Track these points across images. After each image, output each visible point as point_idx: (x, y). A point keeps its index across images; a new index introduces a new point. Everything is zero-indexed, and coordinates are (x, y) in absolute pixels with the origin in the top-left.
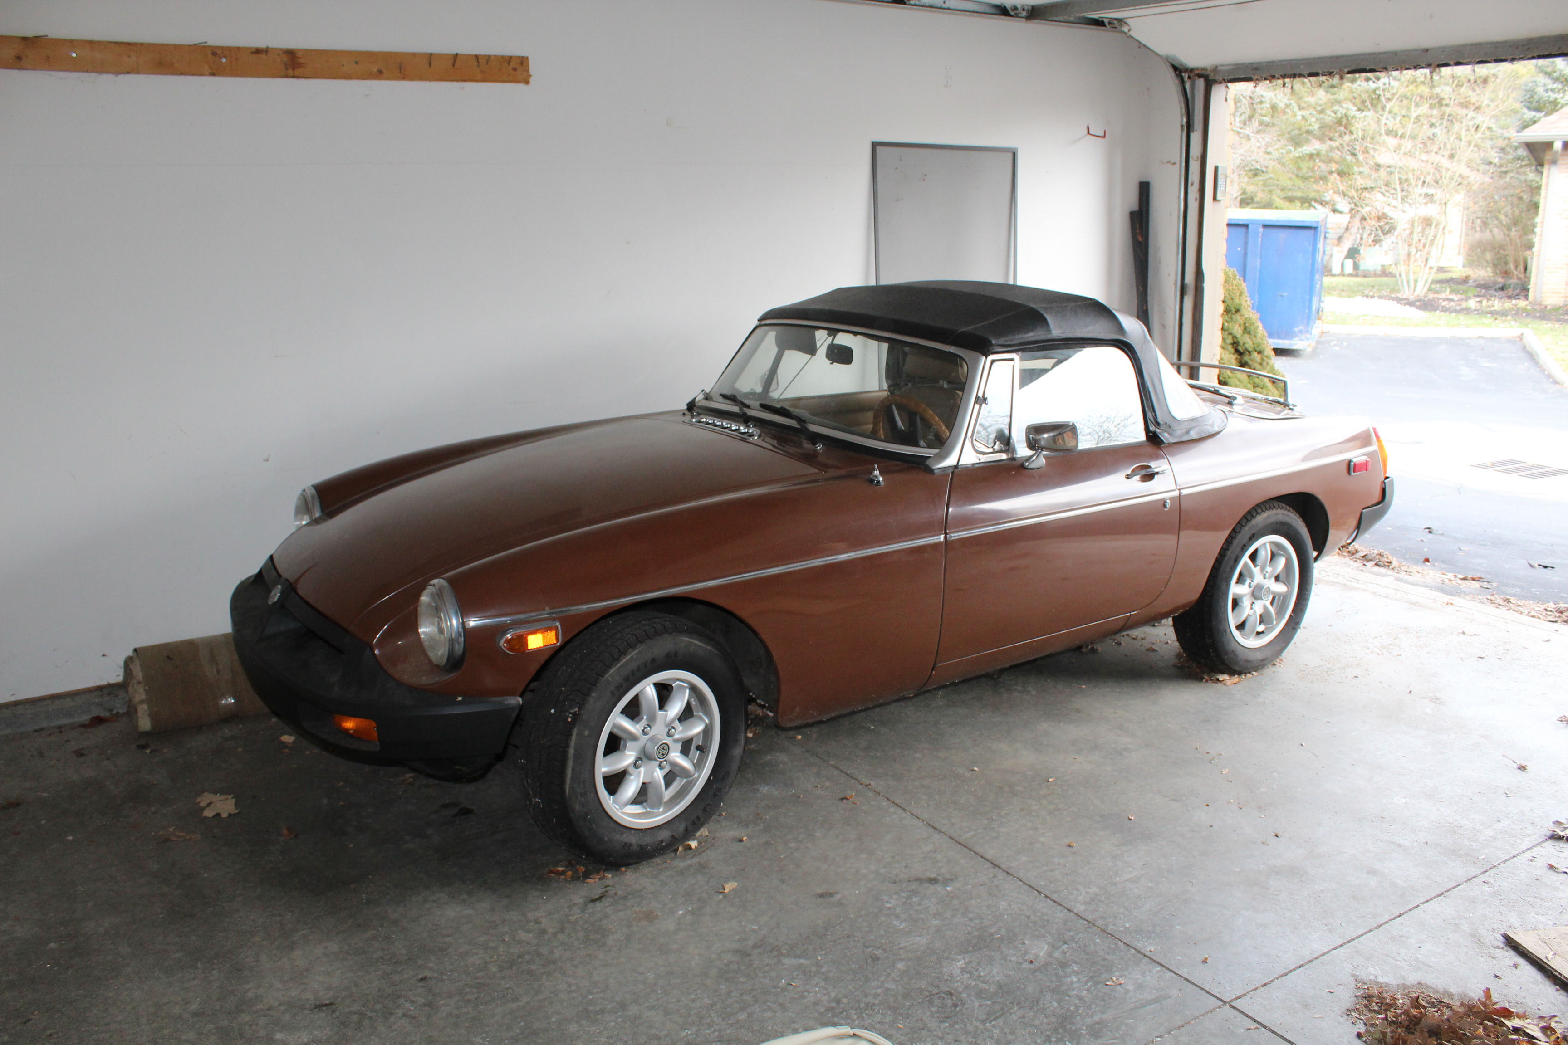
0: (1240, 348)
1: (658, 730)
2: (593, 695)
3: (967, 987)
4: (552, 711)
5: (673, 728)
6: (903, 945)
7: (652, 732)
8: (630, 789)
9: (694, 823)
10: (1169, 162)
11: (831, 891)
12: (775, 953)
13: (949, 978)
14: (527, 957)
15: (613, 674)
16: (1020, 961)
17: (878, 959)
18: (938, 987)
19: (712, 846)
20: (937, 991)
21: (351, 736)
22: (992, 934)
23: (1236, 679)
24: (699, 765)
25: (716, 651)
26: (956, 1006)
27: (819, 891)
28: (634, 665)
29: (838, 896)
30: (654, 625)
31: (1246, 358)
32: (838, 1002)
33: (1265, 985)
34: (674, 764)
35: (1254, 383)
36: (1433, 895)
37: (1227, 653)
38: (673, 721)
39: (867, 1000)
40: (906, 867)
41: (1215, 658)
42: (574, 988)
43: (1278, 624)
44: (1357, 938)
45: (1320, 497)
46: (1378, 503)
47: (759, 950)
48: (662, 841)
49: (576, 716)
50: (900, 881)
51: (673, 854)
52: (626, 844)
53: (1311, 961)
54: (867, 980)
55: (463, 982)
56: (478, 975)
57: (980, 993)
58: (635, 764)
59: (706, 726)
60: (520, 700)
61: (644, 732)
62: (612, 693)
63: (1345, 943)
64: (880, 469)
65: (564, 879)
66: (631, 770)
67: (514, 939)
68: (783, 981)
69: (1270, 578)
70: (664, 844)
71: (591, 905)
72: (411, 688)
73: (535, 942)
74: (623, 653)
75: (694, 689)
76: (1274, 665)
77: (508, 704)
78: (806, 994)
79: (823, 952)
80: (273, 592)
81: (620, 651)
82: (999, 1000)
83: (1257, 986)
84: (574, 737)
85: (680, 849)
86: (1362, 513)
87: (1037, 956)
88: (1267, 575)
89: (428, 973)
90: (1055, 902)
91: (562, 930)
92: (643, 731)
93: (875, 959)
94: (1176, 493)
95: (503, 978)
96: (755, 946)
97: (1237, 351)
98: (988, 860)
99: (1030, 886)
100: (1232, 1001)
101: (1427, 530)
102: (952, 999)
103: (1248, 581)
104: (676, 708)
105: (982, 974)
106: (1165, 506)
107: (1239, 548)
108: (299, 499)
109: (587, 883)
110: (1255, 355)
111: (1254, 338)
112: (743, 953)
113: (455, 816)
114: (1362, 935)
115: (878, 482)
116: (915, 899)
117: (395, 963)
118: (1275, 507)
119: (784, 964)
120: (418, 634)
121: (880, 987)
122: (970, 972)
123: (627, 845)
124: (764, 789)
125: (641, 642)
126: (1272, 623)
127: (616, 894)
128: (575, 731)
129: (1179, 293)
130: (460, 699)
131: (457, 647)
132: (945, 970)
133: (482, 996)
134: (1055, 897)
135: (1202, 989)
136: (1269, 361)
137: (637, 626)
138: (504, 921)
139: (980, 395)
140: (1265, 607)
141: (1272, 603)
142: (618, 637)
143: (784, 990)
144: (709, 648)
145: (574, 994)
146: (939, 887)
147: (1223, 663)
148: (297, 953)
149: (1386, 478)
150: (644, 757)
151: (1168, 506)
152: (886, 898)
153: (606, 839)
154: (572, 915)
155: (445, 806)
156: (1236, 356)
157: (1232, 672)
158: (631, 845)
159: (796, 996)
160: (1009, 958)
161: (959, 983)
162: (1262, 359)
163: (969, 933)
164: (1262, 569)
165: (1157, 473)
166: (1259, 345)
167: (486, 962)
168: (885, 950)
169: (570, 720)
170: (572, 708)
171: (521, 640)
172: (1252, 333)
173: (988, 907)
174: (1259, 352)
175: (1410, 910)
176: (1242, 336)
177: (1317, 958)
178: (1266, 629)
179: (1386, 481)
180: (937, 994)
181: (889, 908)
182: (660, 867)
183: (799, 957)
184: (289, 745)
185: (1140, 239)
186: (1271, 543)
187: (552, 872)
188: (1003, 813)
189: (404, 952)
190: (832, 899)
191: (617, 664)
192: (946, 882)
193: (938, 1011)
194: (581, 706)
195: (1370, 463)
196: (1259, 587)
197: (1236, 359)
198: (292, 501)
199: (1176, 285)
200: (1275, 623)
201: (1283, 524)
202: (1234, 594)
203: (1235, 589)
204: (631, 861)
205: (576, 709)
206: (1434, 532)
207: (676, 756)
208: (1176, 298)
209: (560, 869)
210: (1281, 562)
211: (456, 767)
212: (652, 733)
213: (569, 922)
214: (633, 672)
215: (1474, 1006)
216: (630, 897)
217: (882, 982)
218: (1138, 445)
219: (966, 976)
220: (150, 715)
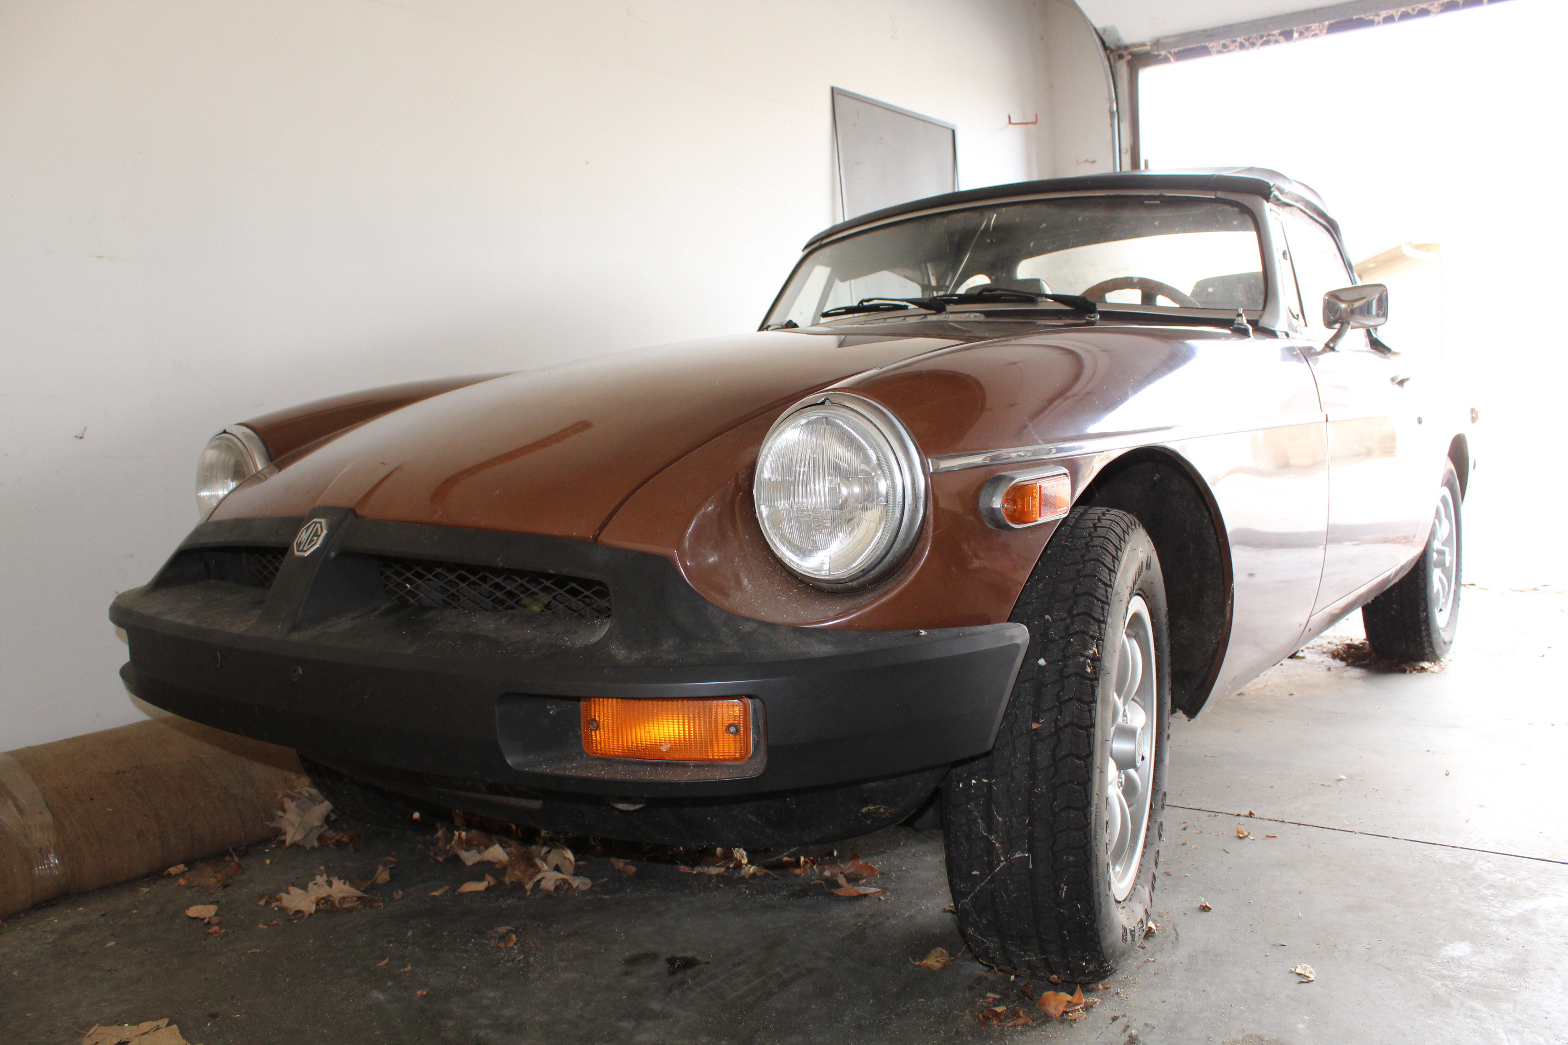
2: (1109, 622)
4: (1042, 662)
5: (1125, 713)
15: (1121, 582)
28: (1133, 571)
37: (1435, 631)
41: (1424, 639)
49: (1094, 659)
60: (1027, 635)
65: (1024, 1025)
69: (1440, 543)
75: (1142, 640)
77: (1010, 644)
84: (1099, 704)
104: (1139, 670)
113: (671, 973)
125: (1127, 533)
128: (1099, 695)
130: (923, 632)
147: (1431, 645)
157: (1433, 658)
169: (1087, 670)
170: (1085, 647)
187: (988, 1018)
194: (1098, 640)
205: (1095, 647)
209: (1000, 1009)
214: (1133, 585)
216: (1178, 1024)
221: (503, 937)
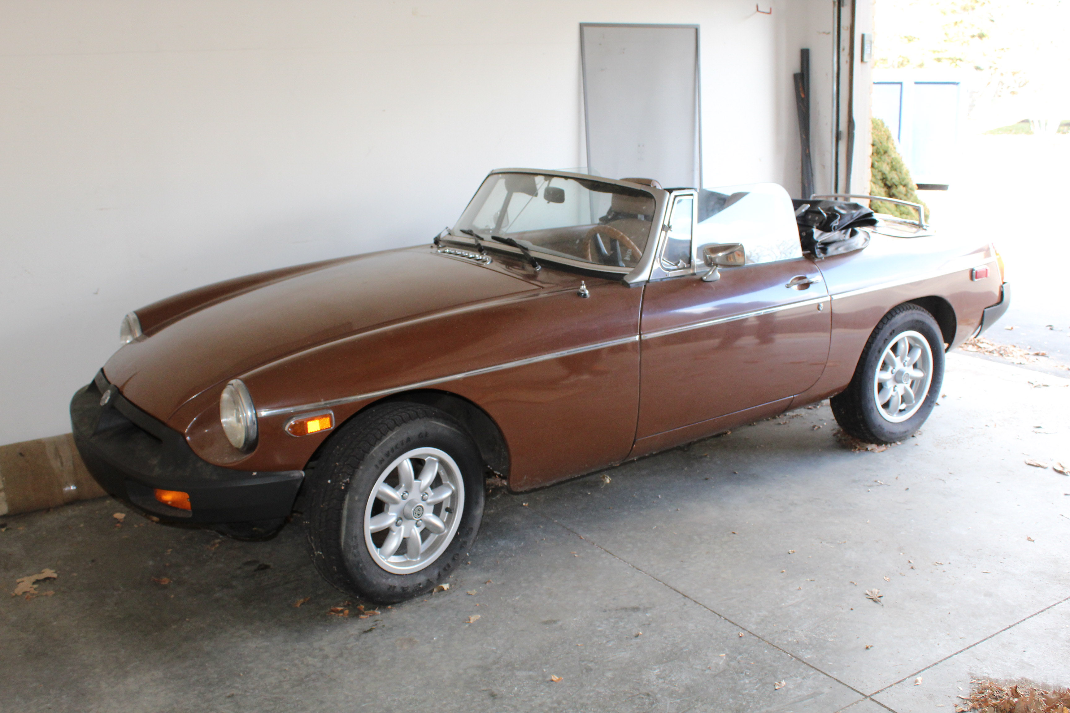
0: (888, 183)
1: (415, 495)
2: (361, 467)
3: (661, 689)
4: (329, 481)
5: (426, 493)
6: (611, 659)
7: (410, 497)
8: (393, 543)
9: (445, 569)
10: (824, 33)
11: (555, 619)
12: (510, 668)
13: (647, 683)
14: (313, 677)
15: (377, 451)
16: (704, 668)
17: (591, 670)
18: (639, 690)
19: (461, 587)
20: (638, 693)
21: (169, 506)
22: (682, 649)
23: (883, 447)
24: (448, 523)
25: (458, 432)
26: (653, 703)
27: (545, 619)
28: (392, 444)
29: (560, 623)
30: (409, 412)
31: (894, 191)
32: (559, 703)
33: (899, 682)
34: (427, 523)
35: (900, 211)
36: (1038, 611)
37: (874, 426)
38: (426, 488)
39: (582, 701)
40: (614, 599)
41: (865, 431)
42: (350, 698)
43: (917, 402)
44: (974, 645)
45: (949, 300)
46: (998, 304)
47: (496, 666)
48: (420, 584)
49: (347, 484)
50: (609, 610)
51: (429, 595)
52: (391, 586)
53: (936, 664)
54: (582, 686)
55: (262, 697)
56: (274, 691)
57: (672, 694)
58: (396, 523)
59: (453, 492)
60: (303, 473)
61: (403, 498)
62: (376, 466)
63: (964, 650)
64: (586, 284)
65: (342, 616)
66: (394, 527)
67: (303, 663)
68: (516, 689)
69: (909, 365)
70: (421, 586)
71: (364, 635)
72: (217, 467)
73: (319, 665)
74: (384, 434)
75: (442, 462)
76: (913, 436)
77: (293, 477)
78: (533, 698)
79: (548, 666)
80: (104, 397)
81: (381, 433)
82: (687, 698)
83: (893, 683)
84: (347, 501)
85: (435, 590)
86: (984, 312)
87: (717, 664)
88: (906, 363)
89: (235, 692)
90: (733, 623)
91: (341, 655)
92: (402, 496)
93: (589, 670)
94: (828, 299)
95: (295, 693)
96: (494, 663)
97: (886, 185)
98: (679, 592)
99: (713, 611)
100: (872, 695)
101: (1049, 328)
102: (649, 699)
103: (891, 368)
104: (428, 477)
105: (673, 679)
106: (819, 309)
107: (882, 341)
108: (124, 323)
109: (361, 619)
110: (901, 188)
111: (899, 174)
112: (485, 669)
113: (255, 571)
114: (978, 643)
115: (585, 295)
116: (622, 624)
117: (209, 684)
118: (910, 308)
119: (516, 676)
120: (220, 423)
121: (593, 691)
122: (664, 678)
123: (392, 588)
124: (502, 543)
125: (398, 425)
126: (911, 402)
127: (384, 626)
128: (347, 497)
129: (834, 139)
130: (255, 474)
131: (251, 432)
132: (644, 677)
133: (278, 707)
134: (732, 619)
135: (849, 687)
136: (912, 192)
137: (395, 413)
138: (295, 650)
139: (666, 224)
140: (905, 390)
141: (911, 386)
142: (380, 422)
143: (516, 695)
144: (454, 429)
145: (351, 704)
146: (640, 614)
147: (872, 435)
148: (131, 680)
149: (1004, 283)
150: (403, 517)
151: (821, 309)
152: (598, 623)
153: (375, 582)
154: (348, 644)
155: (247, 563)
156: (885, 189)
157: (879, 442)
158: (395, 587)
159: (526, 700)
160: (695, 667)
161: (655, 687)
162: (907, 191)
163: (664, 649)
164: (902, 359)
165: (812, 283)
166: (904, 179)
167: (281, 682)
168: (596, 663)
169: (343, 488)
170: (344, 478)
171: (303, 425)
172: (898, 170)
173: (679, 628)
174: (905, 186)
175: (1018, 623)
176: (889, 172)
177: (941, 661)
178: (907, 407)
179: (1004, 285)
180: (637, 695)
181: (601, 631)
182: (418, 605)
183: (530, 670)
184: (122, 521)
185: (803, 96)
186: (909, 337)
187: (333, 611)
188: (693, 556)
189: (215, 676)
190: (555, 625)
191: (379, 443)
192: (646, 610)
193: (638, 708)
194: (352, 476)
195: (989, 271)
196: (900, 373)
197: (885, 192)
198: (119, 324)
199: (832, 132)
200: (914, 402)
201: (918, 321)
202: (879, 379)
203: (879, 375)
204: (395, 600)
205: (348, 479)
206: (1054, 328)
207: (429, 516)
208: (832, 143)
209: (340, 608)
210: (918, 353)
211: (254, 529)
212: (409, 499)
213: (346, 649)
214: (392, 450)
215: (1065, 695)
216: (394, 628)
217: (594, 687)
218: (797, 261)
219: (661, 681)
220: (6, 501)
221: (214, 545)
